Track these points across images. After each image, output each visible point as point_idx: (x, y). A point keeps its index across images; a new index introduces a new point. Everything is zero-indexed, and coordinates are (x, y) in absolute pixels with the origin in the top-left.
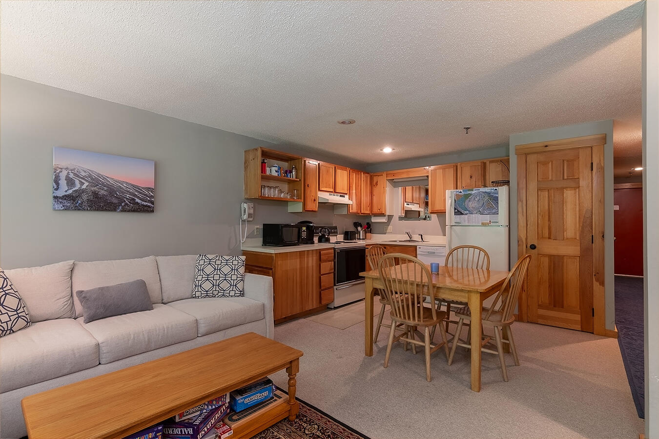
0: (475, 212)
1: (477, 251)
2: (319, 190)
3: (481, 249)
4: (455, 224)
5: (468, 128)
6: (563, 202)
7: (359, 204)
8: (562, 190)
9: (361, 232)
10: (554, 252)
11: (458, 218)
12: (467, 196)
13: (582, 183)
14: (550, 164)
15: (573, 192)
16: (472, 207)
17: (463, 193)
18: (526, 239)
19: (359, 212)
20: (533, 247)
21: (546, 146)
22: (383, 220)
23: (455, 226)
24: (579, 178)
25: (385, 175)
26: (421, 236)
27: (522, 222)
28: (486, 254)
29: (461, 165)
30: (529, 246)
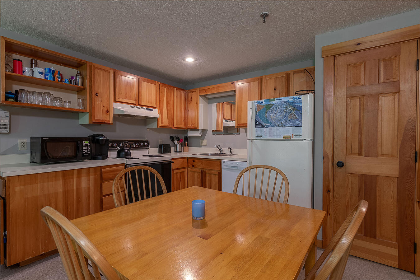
0: (276, 124)
1: (273, 173)
2: (115, 101)
3: (278, 171)
4: (256, 138)
5: (265, 16)
6: (377, 111)
7: (172, 119)
8: (376, 96)
9: (178, 145)
10: (365, 171)
11: (259, 131)
12: (268, 107)
13: (404, 87)
14: (363, 66)
15: (390, 98)
16: (274, 119)
17: (264, 104)
18: (333, 155)
19: (171, 126)
20: (341, 165)
21: (359, 44)
22: (197, 134)
23: (257, 139)
24: (399, 81)
25: (197, 91)
26: (230, 149)
27: (329, 136)
28: (285, 178)
29: (265, 77)
30: (335, 163)
